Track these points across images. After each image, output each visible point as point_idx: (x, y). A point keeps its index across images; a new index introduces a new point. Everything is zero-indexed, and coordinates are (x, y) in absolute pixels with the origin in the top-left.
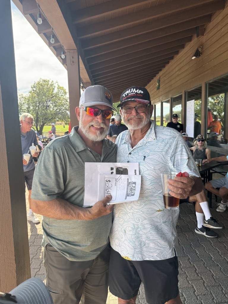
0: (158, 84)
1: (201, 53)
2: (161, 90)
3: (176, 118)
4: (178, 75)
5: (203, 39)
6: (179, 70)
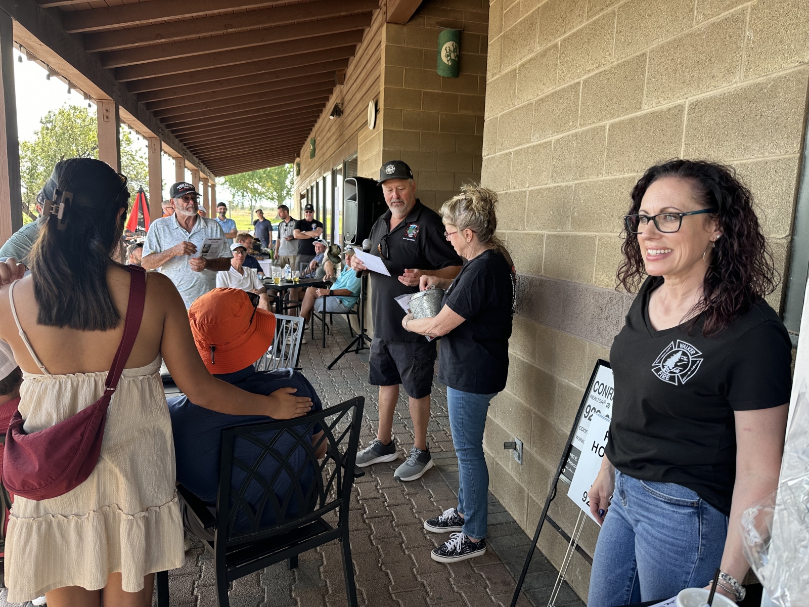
0: (312, 148)
1: (342, 112)
2: (316, 158)
3: (310, 212)
4: (329, 139)
5: (344, 88)
6: (329, 130)
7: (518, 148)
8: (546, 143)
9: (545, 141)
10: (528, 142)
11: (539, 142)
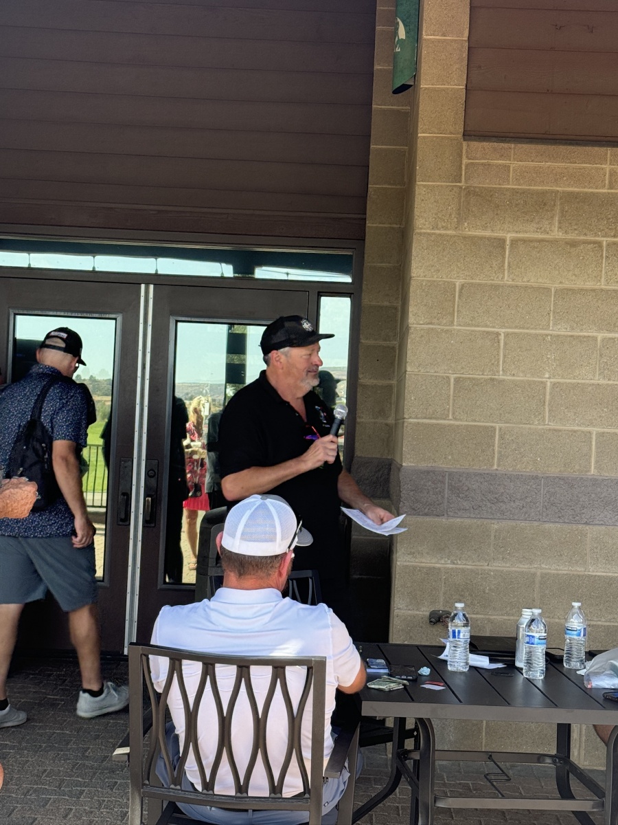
7: (516, 331)
8: (585, 337)
9: (581, 334)
10: (542, 329)
11: (570, 334)
